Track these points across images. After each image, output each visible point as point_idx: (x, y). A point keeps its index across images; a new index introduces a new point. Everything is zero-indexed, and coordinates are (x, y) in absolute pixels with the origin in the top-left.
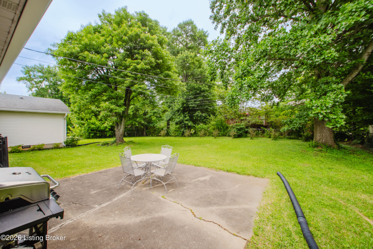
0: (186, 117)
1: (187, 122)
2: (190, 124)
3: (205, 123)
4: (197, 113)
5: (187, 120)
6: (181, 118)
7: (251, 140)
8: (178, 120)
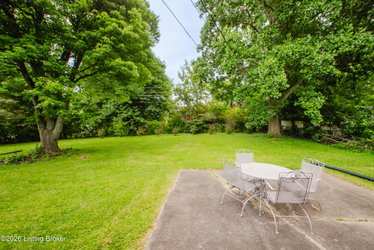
0: (135, 112)
1: (138, 118)
2: (142, 120)
3: (158, 119)
4: (149, 109)
5: (137, 116)
6: (130, 113)
7: (210, 135)
8: (126, 115)
